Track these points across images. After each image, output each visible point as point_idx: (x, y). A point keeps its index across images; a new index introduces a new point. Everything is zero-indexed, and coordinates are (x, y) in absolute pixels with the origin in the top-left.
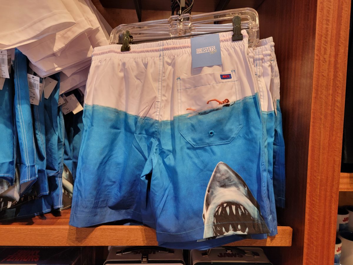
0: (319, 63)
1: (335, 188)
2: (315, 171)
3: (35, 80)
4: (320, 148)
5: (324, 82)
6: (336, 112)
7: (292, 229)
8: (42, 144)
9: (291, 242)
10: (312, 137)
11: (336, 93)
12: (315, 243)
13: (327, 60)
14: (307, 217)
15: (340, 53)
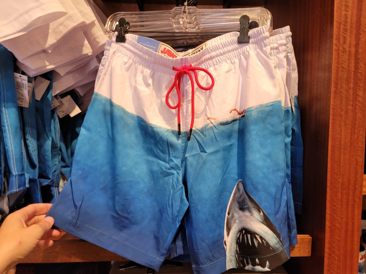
0: (338, 54)
1: (358, 191)
2: (336, 173)
3: (23, 80)
4: (341, 148)
5: (344, 74)
6: (358, 107)
7: (311, 238)
8: (33, 151)
9: (310, 252)
10: (332, 136)
11: (357, 87)
12: (336, 252)
13: (347, 50)
14: (328, 224)
15: (361, 42)
